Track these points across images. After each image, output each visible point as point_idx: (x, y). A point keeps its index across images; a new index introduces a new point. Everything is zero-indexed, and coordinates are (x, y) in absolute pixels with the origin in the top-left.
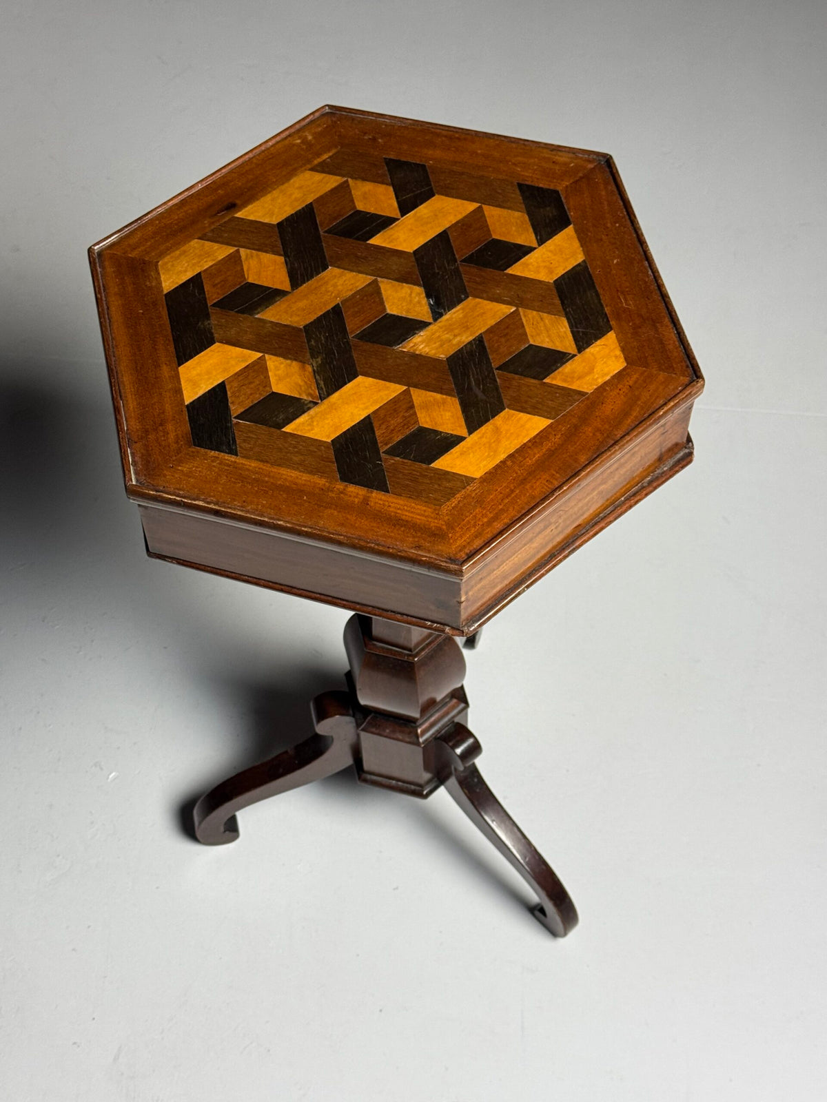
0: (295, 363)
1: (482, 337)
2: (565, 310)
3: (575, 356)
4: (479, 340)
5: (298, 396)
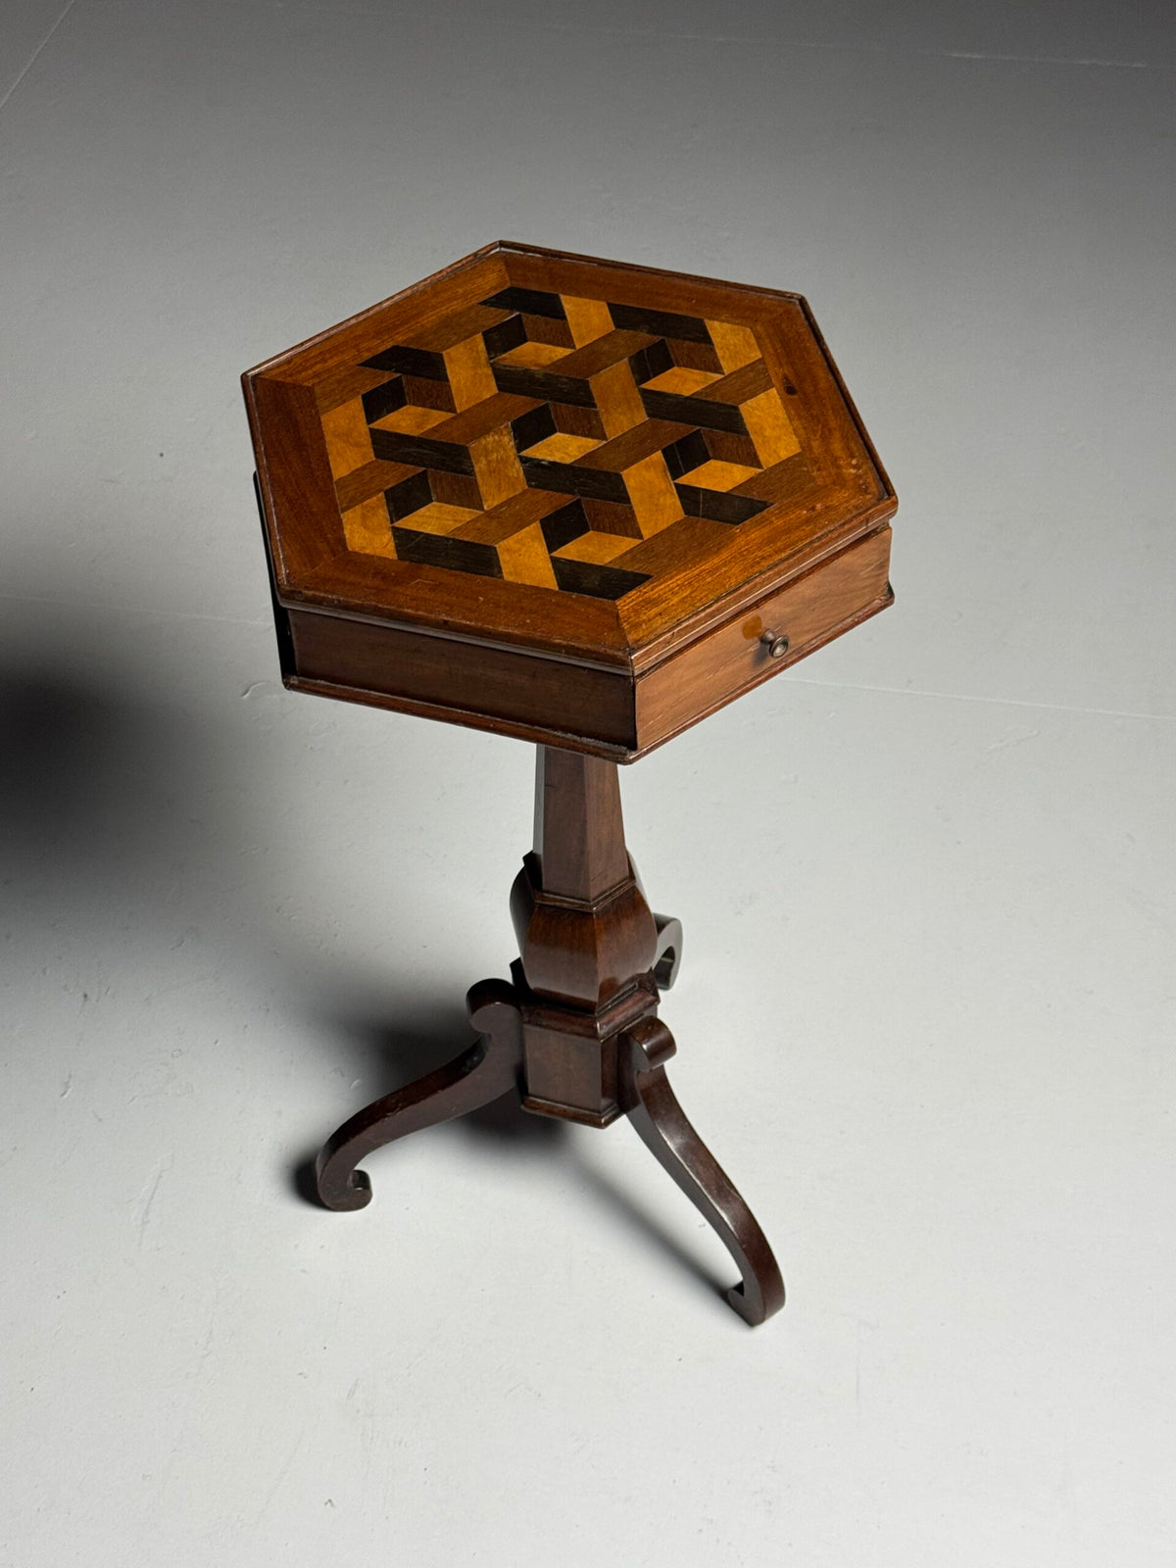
0: (549, 362)
1: (472, 475)
2: (453, 539)
3: (392, 522)
4: (472, 473)
5: (510, 352)
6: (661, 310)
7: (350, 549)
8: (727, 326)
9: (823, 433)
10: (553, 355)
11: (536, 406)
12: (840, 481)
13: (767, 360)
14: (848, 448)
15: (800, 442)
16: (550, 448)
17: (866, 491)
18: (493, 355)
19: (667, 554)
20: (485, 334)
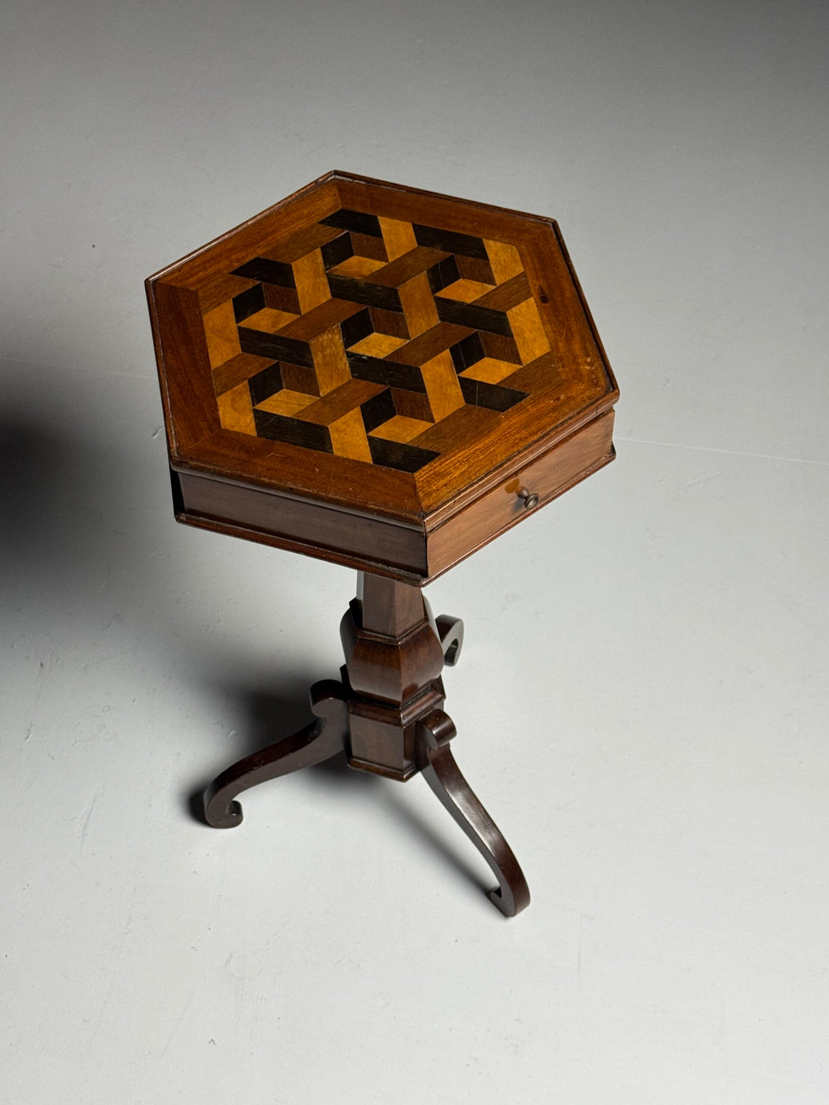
0: (369, 273)
1: (312, 367)
2: (298, 420)
3: (253, 406)
4: (311, 365)
5: (341, 264)
6: (452, 230)
7: (223, 427)
8: (499, 244)
9: (567, 336)
10: (372, 267)
11: (359, 310)
12: (578, 377)
13: (528, 274)
14: (585, 348)
15: (550, 343)
16: (369, 345)
17: (596, 385)
18: (328, 267)
19: (452, 435)
20: (322, 248)
